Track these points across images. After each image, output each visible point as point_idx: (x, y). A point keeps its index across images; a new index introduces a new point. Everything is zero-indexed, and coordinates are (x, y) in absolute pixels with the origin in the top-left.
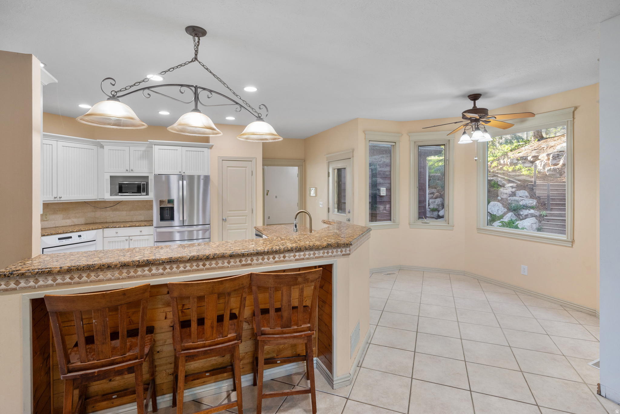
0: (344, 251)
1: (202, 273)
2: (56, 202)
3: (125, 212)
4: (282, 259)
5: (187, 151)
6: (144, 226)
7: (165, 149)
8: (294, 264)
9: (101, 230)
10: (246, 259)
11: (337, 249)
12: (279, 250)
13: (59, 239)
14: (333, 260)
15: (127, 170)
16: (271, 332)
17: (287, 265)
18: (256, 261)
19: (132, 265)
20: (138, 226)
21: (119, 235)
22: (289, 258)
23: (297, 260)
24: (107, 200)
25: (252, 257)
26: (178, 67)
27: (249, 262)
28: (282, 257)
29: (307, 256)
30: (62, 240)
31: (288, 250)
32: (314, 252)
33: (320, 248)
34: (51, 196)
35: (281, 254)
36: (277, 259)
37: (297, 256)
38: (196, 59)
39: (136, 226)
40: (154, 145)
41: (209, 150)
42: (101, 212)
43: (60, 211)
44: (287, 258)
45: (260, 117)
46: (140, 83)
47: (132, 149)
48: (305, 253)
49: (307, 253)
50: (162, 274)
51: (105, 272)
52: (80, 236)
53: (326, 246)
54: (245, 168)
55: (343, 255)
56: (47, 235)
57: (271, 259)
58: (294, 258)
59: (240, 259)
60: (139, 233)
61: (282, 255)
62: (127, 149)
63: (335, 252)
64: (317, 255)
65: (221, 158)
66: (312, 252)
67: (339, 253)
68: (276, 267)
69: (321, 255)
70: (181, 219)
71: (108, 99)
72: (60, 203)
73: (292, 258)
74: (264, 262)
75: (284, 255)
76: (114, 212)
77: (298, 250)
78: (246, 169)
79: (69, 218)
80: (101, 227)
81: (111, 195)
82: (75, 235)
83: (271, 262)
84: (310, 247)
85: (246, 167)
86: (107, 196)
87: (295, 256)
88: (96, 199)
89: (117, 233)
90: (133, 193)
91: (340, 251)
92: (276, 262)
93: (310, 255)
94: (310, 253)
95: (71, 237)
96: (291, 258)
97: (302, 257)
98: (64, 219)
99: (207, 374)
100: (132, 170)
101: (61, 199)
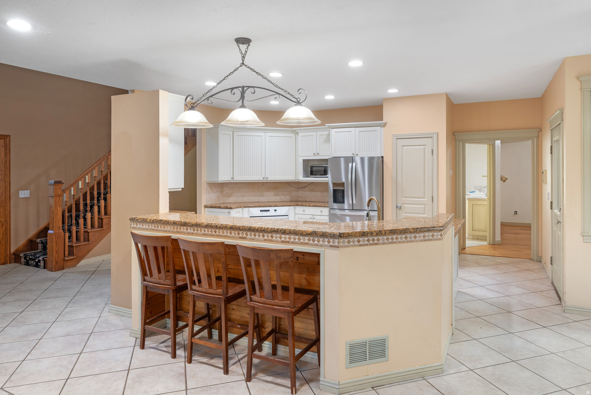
0: (332, 242)
1: (215, 238)
2: (265, 181)
3: (319, 193)
4: (270, 238)
5: (360, 131)
6: (324, 207)
7: (342, 132)
8: (281, 245)
9: (293, 207)
10: (243, 232)
11: (324, 238)
12: (267, 229)
13: (261, 211)
14: (320, 249)
15: (314, 154)
16: (257, 300)
17: (275, 245)
18: (250, 236)
19: (178, 224)
20: (319, 207)
21: (306, 213)
22: (276, 238)
23: (283, 242)
24: (301, 181)
25: (247, 232)
26: (230, 74)
27: (245, 236)
28: (270, 237)
29: (292, 240)
30: (262, 212)
31: (274, 231)
32: (299, 237)
33: (304, 233)
34: (261, 177)
35: (269, 233)
36: (266, 238)
37: (283, 238)
38: (243, 63)
39: (318, 207)
40: (332, 128)
41: (383, 128)
42: (302, 192)
43: (272, 189)
44: (274, 238)
45: (298, 102)
46: (206, 94)
47: (319, 133)
48: (290, 236)
49: (292, 237)
50: (193, 234)
51: (167, 226)
52: (275, 210)
53: (310, 233)
54: (424, 146)
55: (331, 246)
56: (253, 207)
57: (261, 237)
58: (281, 239)
59: (238, 231)
60: (320, 213)
61: (270, 235)
62: (314, 134)
63: (321, 241)
64: (302, 241)
65: (395, 136)
66: (297, 237)
67: (326, 243)
68: (266, 245)
69: (307, 241)
70: (351, 202)
71: (188, 110)
72: (272, 182)
73: (279, 239)
74: (255, 238)
75: (272, 235)
76: (311, 193)
77: (283, 232)
78: (424, 148)
79: (278, 195)
80: (293, 205)
81: (304, 177)
82: (272, 209)
83: (261, 240)
84: (294, 231)
85: (426, 145)
86: (301, 178)
87: (281, 238)
88: (294, 180)
89: (304, 211)
90: (321, 175)
91: (327, 241)
92: (265, 240)
93: (295, 239)
94: (295, 238)
95: (269, 211)
96: (277, 239)
97: (287, 240)
98: (275, 195)
99: (239, 326)
100: (318, 154)
101: (268, 179)
